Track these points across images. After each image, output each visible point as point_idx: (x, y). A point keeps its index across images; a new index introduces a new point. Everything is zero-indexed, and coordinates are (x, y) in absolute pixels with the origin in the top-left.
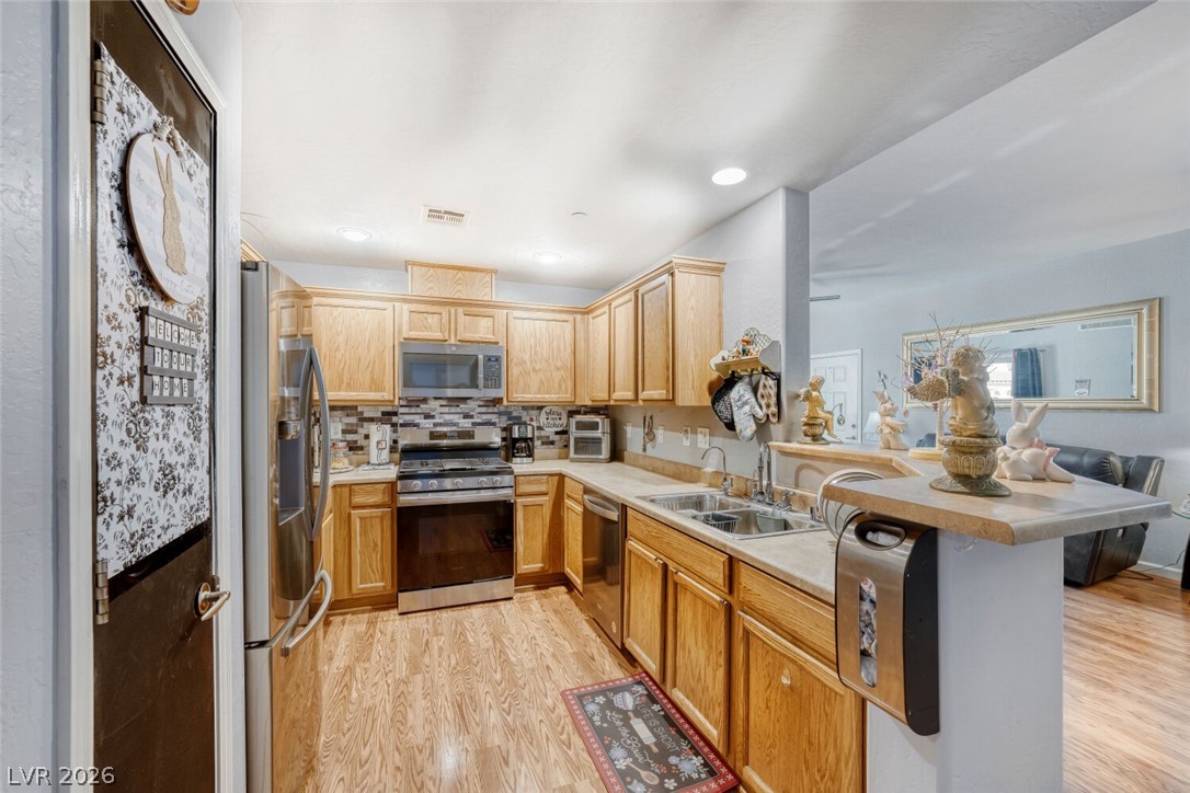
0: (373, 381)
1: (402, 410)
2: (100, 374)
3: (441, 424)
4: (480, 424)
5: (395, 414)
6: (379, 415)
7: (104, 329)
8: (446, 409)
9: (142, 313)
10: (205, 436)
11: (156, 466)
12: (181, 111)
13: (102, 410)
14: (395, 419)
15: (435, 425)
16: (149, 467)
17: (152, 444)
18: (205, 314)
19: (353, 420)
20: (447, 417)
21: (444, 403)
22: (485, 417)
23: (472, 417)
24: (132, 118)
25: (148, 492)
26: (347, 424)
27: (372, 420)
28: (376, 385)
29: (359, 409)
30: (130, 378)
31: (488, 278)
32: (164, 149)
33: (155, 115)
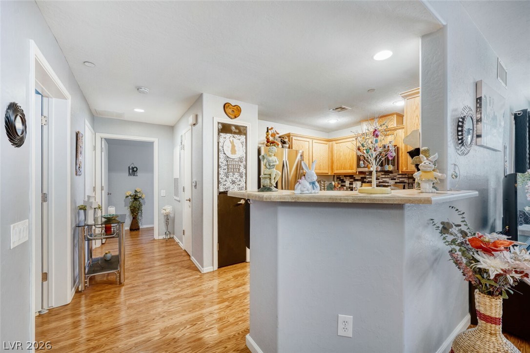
0: (350, 166)
1: (367, 177)
2: (220, 169)
3: (382, 182)
4: (399, 183)
5: (365, 178)
6: (360, 178)
7: (220, 164)
8: (384, 176)
9: (227, 161)
10: (244, 177)
11: (231, 180)
12: (237, 131)
13: (220, 172)
14: (365, 180)
15: (380, 182)
16: (229, 180)
17: (230, 177)
18: (244, 159)
19: (352, 180)
20: (384, 179)
21: (383, 173)
22: (401, 179)
23: (395, 179)
24: (225, 138)
25: (229, 183)
26: (351, 182)
27: (357, 180)
28: (351, 168)
29: (354, 176)
30: (225, 169)
31: (392, 117)
32: (232, 139)
33: (231, 135)
